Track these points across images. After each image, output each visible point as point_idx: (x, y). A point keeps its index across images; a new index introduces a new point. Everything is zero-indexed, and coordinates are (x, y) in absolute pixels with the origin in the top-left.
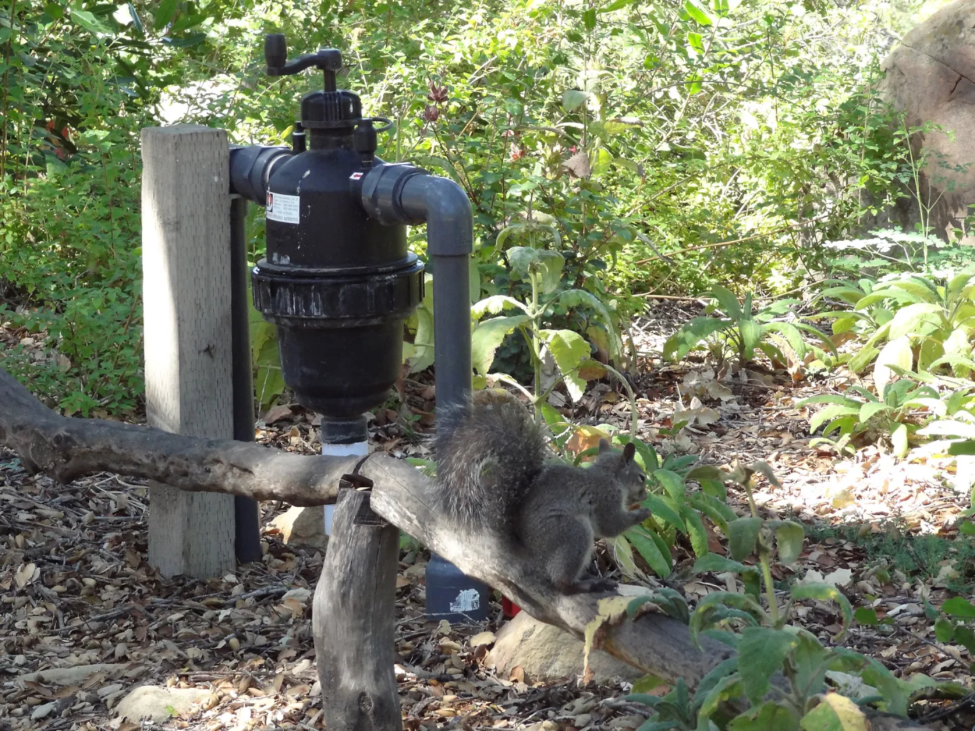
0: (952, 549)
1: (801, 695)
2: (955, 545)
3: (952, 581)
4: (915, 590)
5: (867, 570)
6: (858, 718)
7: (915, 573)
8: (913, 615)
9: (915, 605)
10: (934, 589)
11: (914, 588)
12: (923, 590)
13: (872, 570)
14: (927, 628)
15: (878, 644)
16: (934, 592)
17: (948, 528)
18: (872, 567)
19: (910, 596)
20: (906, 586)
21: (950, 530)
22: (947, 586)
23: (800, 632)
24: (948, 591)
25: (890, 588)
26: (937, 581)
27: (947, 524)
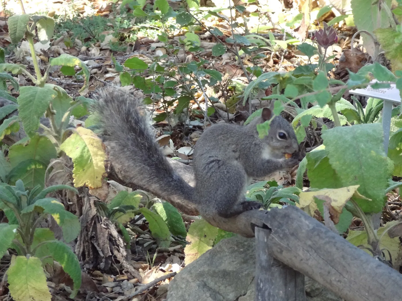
0: (109, 24)
1: (58, 128)
2: (110, 21)
3: (113, 44)
4: (89, 51)
5: (56, 39)
6: (97, 142)
7: (87, 40)
8: (93, 68)
9: (92, 61)
10: (101, 50)
11: (88, 50)
12: (94, 51)
13: (59, 39)
14: (105, 76)
15: (74, 88)
16: (102, 51)
17: (102, 10)
18: (58, 37)
19: (87, 55)
20: (84, 48)
21: (104, 11)
22: (109, 47)
23: (55, 87)
24: (111, 51)
25: (74, 50)
26: (104, 45)
27: (102, 8)
